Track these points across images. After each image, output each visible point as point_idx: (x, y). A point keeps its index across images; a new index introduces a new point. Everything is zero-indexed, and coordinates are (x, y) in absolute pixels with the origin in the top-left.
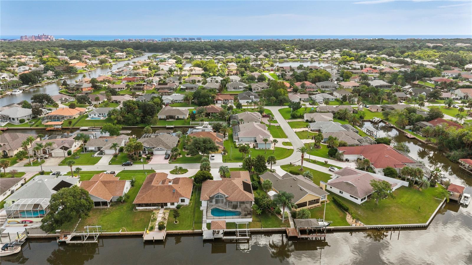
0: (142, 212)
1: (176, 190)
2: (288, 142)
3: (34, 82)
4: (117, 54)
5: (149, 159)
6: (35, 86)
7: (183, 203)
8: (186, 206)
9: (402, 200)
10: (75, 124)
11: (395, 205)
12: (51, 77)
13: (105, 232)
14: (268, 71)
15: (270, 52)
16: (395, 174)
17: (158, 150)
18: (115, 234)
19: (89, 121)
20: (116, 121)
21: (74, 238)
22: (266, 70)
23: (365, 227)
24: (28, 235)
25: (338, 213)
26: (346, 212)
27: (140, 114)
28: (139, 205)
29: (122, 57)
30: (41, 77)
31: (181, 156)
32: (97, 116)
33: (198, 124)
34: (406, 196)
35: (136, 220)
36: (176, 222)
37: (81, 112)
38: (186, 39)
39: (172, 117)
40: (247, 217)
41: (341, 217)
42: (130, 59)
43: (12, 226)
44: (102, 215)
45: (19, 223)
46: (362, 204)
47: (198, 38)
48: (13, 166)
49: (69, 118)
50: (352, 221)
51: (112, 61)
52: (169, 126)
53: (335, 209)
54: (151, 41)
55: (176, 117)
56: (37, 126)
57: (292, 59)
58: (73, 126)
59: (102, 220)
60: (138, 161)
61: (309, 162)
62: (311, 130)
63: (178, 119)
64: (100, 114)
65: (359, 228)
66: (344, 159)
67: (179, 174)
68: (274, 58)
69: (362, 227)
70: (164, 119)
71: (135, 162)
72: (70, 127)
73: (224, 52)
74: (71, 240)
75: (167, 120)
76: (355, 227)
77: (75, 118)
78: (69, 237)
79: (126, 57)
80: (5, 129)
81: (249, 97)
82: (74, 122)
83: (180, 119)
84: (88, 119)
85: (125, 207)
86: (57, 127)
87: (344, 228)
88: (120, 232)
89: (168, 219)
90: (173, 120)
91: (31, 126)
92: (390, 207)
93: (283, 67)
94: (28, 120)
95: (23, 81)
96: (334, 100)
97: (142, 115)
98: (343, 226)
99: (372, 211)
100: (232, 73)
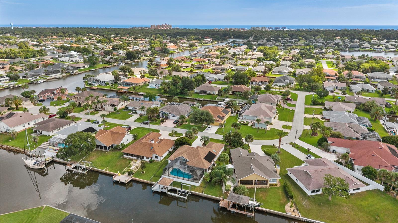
0: (127, 159)
1: (154, 148)
2: (289, 126)
3: (135, 58)
4: (206, 40)
5: (163, 121)
6: (135, 61)
7: (156, 159)
8: (158, 162)
9: (362, 203)
10: (137, 90)
11: (350, 206)
12: (148, 55)
13: (96, 168)
14: (327, 59)
15: (344, 41)
16: (374, 175)
17: (172, 116)
18: (100, 171)
19: (148, 88)
20: (163, 91)
21: (75, 168)
22: (325, 58)
23: (301, 219)
24: (54, 159)
25: (281, 198)
26: (290, 199)
27: (181, 87)
28: (127, 154)
29: (208, 42)
30: (140, 55)
31: (187, 123)
32: (154, 85)
33: (221, 100)
34: (371, 200)
35: (118, 164)
36: (143, 172)
37: (145, 82)
38: (272, 28)
39: (205, 92)
40: (195, 181)
41: (281, 203)
42: (214, 44)
43: (50, 151)
44: (101, 156)
45: (54, 150)
46: (312, 196)
47: (283, 28)
48: (80, 113)
49: (136, 85)
50: (290, 210)
51: (198, 45)
52: (199, 99)
53: (280, 194)
54: (242, 30)
55: (208, 92)
56: (114, 88)
57: (363, 48)
58: (136, 91)
59: (98, 159)
60: (155, 122)
61: (294, 147)
62: (322, 118)
63: (209, 94)
64: (157, 85)
65: (293, 218)
66: (331, 150)
67: (174, 136)
68: (344, 47)
69: (298, 218)
70: (199, 93)
71: (153, 122)
72: (134, 91)
73: (297, 40)
74: (73, 168)
75: (201, 94)
76: (290, 216)
77: (139, 85)
78: (73, 166)
79: (212, 42)
80: (95, 88)
81: (284, 81)
82: (137, 88)
83: (211, 94)
84: (148, 87)
85: (118, 153)
86: (125, 90)
87: (278, 213)
88: (104, 171)
89: (139, 169)
90: (205, 94)
91: (110, 88)
92: (343, 206)
93: (344, 56)
94: (111, 83)
95: (128, 56)
96: (374, 92)
97: (182, 88)
98: (278, 211)
99: (319, 205)
100: (288, 59)
